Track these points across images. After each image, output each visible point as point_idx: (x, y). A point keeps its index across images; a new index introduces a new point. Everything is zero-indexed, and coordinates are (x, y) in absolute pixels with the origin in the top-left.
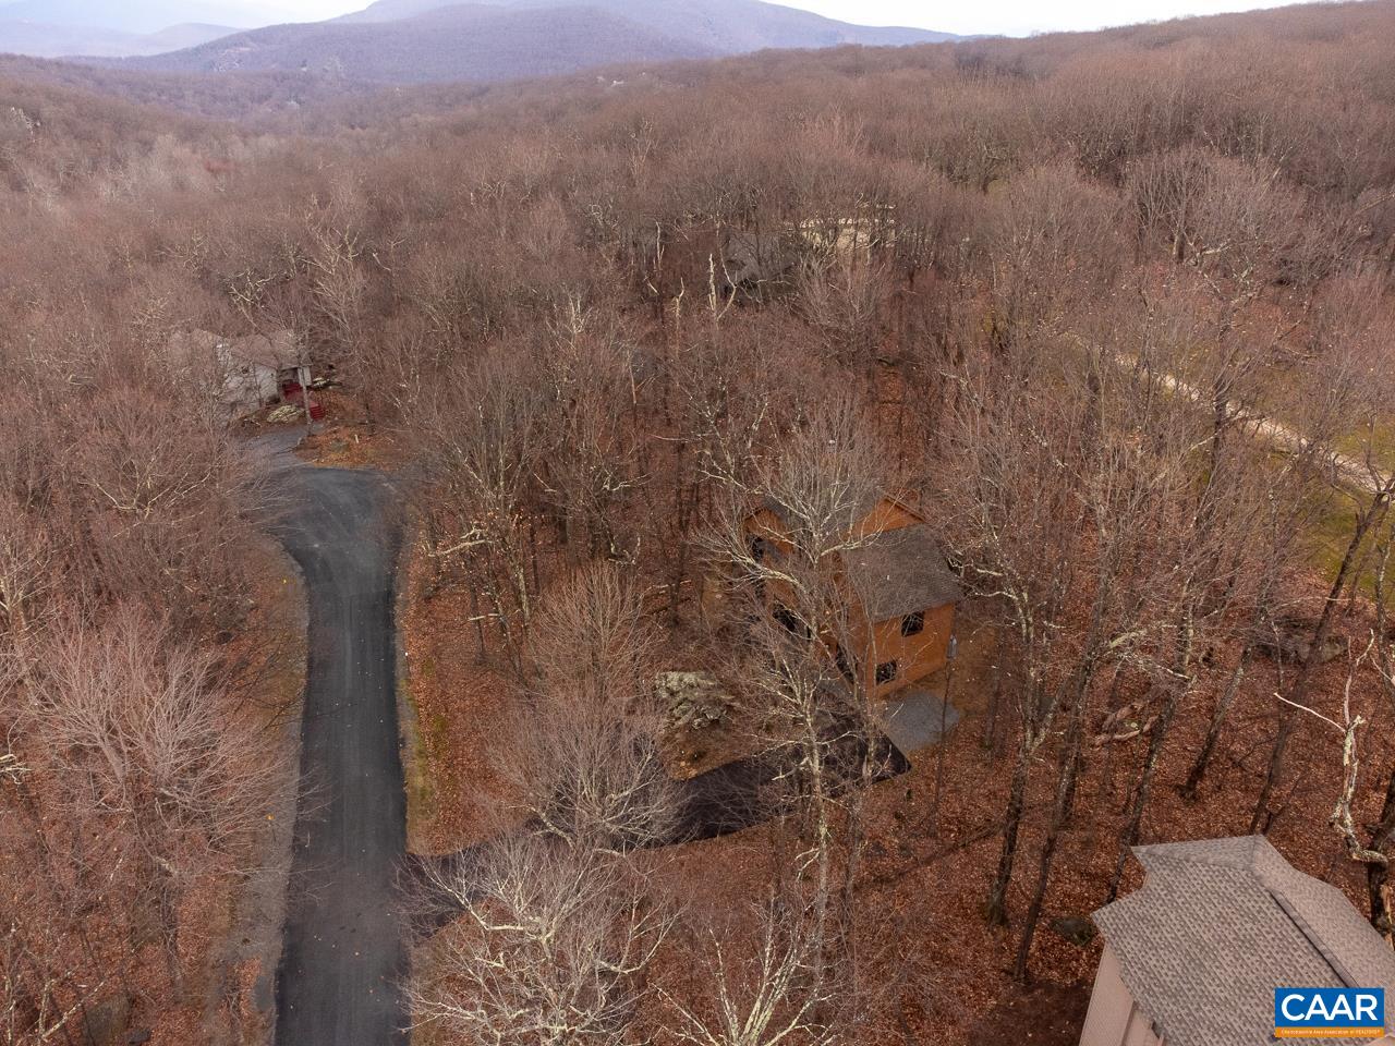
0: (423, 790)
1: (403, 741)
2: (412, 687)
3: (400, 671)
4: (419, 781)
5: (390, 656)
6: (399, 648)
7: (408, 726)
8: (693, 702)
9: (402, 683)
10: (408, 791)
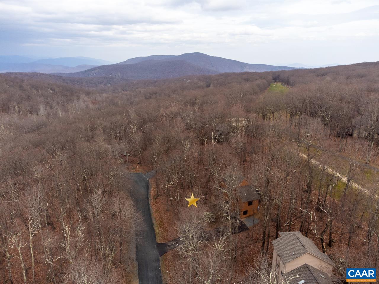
0: (158, 232)
1: (154, 224)
2: (154, 215)
3: (151, 212)
4: (157, 231)
5: (149, 210)
6: (151, 208)
7: (154, 222)
8: (209, 218)
9: (152, 214)
10: (156, 233)
